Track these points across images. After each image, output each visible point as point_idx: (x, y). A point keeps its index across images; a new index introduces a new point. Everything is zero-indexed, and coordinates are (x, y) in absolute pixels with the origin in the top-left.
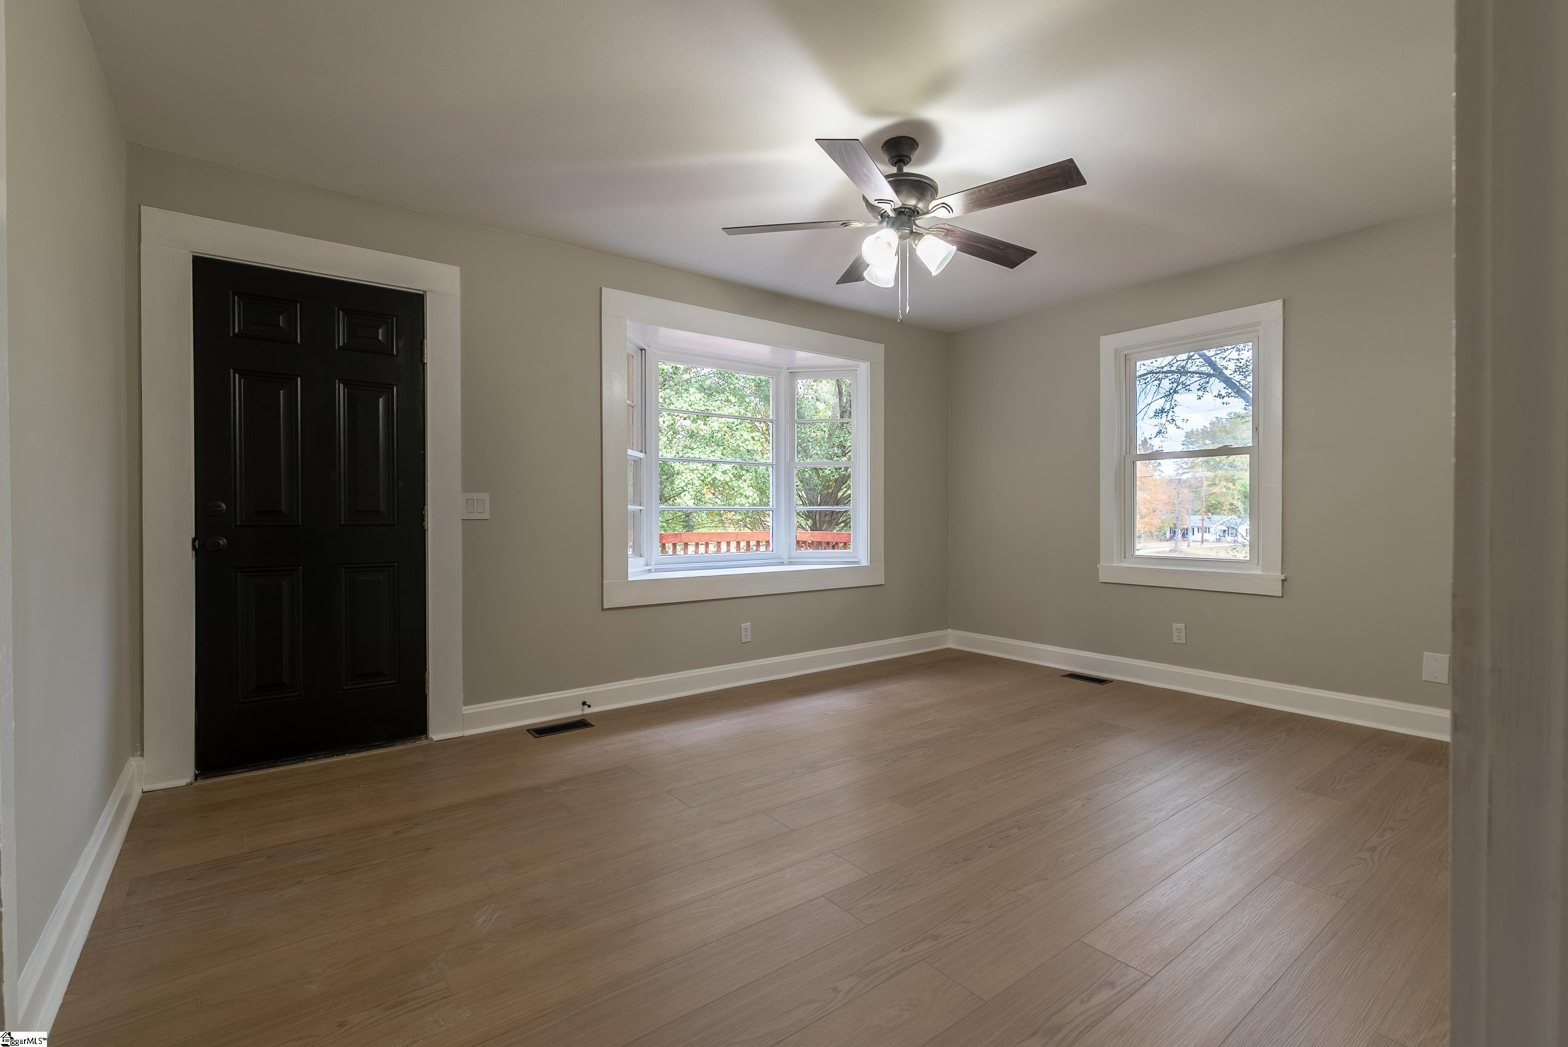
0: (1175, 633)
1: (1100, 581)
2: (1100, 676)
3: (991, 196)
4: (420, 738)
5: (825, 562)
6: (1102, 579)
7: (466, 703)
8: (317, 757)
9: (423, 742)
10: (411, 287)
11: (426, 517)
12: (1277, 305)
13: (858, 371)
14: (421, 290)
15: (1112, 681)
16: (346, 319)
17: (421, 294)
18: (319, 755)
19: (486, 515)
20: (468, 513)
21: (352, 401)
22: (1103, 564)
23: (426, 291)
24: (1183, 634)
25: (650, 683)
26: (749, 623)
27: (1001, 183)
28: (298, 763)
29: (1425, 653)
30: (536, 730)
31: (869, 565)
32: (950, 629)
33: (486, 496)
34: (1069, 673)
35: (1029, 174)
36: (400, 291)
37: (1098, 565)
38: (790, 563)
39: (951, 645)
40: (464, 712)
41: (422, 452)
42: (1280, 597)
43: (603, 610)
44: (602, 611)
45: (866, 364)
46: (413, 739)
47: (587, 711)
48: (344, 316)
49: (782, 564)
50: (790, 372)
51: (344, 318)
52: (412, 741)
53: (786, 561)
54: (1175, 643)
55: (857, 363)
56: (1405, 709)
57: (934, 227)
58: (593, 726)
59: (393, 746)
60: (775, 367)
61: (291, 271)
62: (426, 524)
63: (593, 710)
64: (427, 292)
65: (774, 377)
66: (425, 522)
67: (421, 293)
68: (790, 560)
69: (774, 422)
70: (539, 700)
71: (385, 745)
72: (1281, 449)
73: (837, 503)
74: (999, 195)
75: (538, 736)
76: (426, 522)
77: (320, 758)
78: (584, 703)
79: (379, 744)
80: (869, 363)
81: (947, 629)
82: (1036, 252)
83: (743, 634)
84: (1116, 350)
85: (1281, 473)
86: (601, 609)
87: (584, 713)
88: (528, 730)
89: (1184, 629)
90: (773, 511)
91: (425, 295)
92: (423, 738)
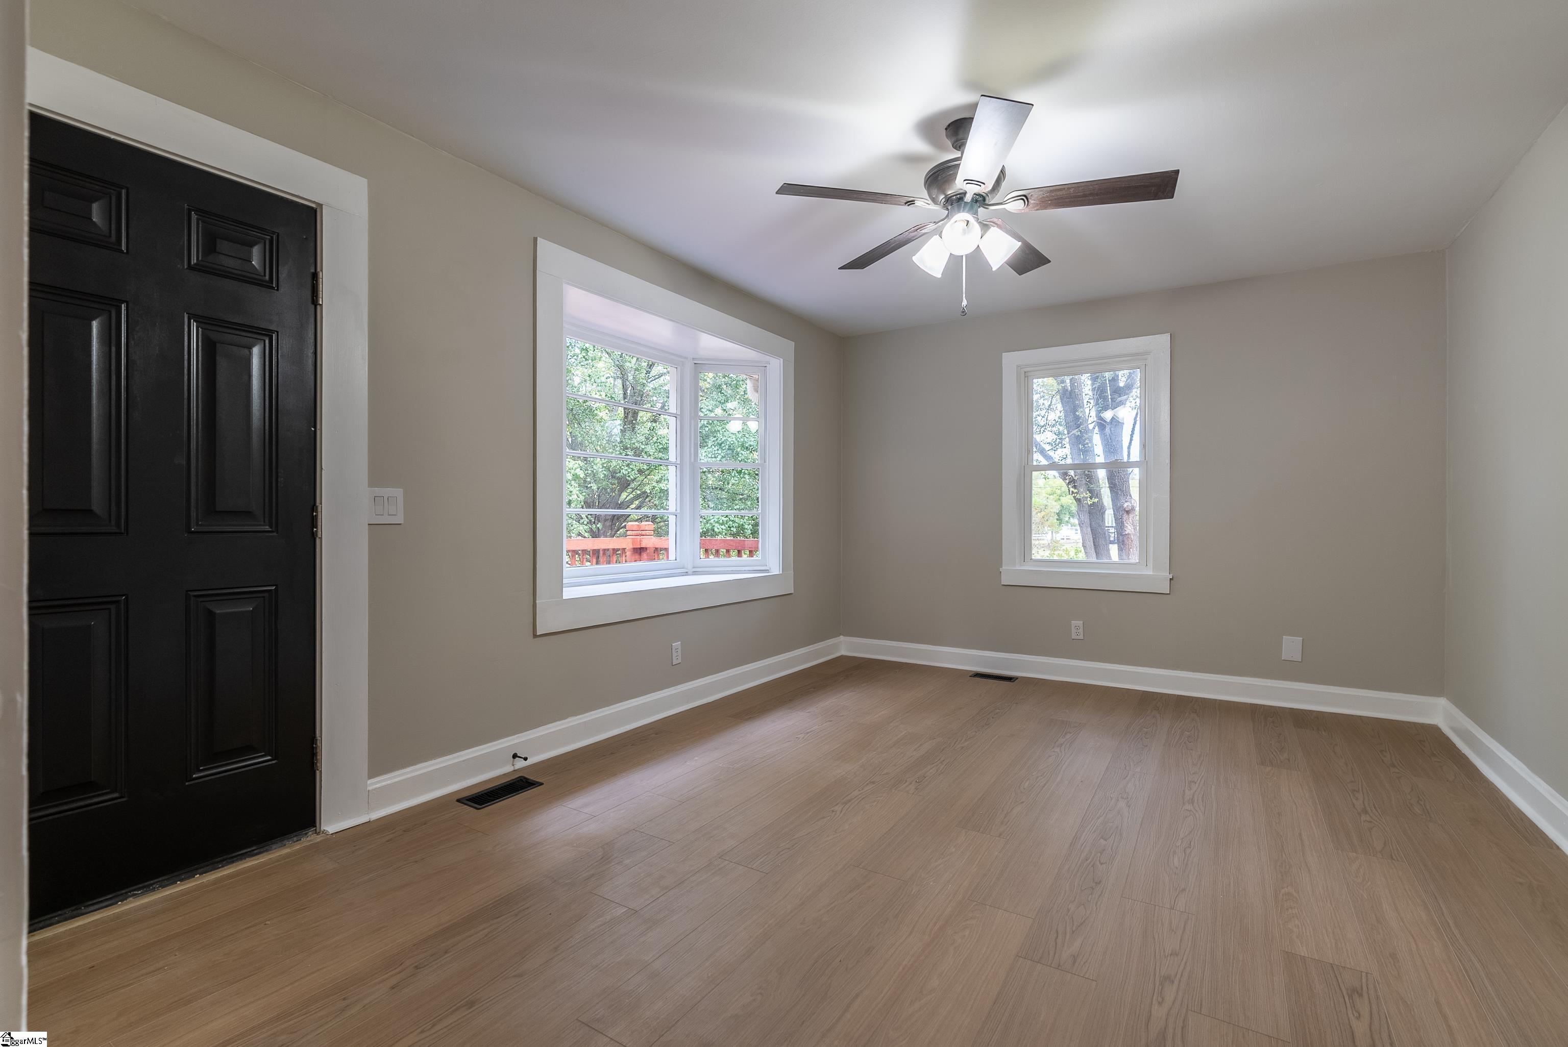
0: (1073, 630)
1: (1002, 584)
2: (1002, 673)
3: (1076, 196)
4: (306, 834)
5: (732, 571)
6: (1005, 580)
7: (371, 775)
8: (148, 889)
9: (310, 839)
10: (301, 195)
11: (319, 521)
12: (1166, 338)
13: (768, 368)
14: (314, 202)
15: (1017, 678)
16: (200, 225)
17: (312, 208)
18: (152, 885)
19: (400, 519)
20: (376, 515)
21: (210, 349)
22: (1005, 568)
23: (322, 205)
24: (1081, 631)
25: (585, 722)
26: (680, 642)
27: (1096, 183)
28: (117, 903)
29: (1284, 637)
30: (470, 799)
31: (781, 573)
32: (842, 636)
33: (398, 493)
34: (973, 673)
35: (1129, 179)
36: (282, 198)
37: (1001, 569)
38: (695, 573)
39: (843, 652)
40: (370, 788)
41: (313, 429)
42: (1168, 594)
43: (535, 636)
44: (534, 638)
45: (779, 361)
46: (296, 836)
47: (520, 764)
48: (198, 220)
49: (687, 574)
50: (695, 364)
51: (198, 224)
52: (295, 839)
53: (690, 570)
54: (1073, 639)
55: (767, 358)
56: (1269, 684)
57: (988, 220)
58: (542, 784)
59: (267, 851)
60: (681, 356)
61: (113, 137)
62: (319, 531)
63: (530, 761)
64: (324, 206)
65: (679, 368)
66: (316, 528)
67: (314, 205)
68: (695, 570)
69: (677, 416)
70: (464, 758)
71: (255, 852)
72: (1169, 464)
73: (620, 506)
74: (1085, 196)
75: (480, 807)
76: (319, 527)
77: (154, 890)
78: (515, 756)
79: (246, 853)
80: (782, 360)
81: (839, 636)
82: (1050, 262)
83: (674, 654)
84: (1018, 366)
85: (1169, 486)
86: (532, 635)
87: (516, 769)
88: (458, 801)
89: (1082, 625)
90: (676, 516)
91: (318, 211)
92: (310, 833)
